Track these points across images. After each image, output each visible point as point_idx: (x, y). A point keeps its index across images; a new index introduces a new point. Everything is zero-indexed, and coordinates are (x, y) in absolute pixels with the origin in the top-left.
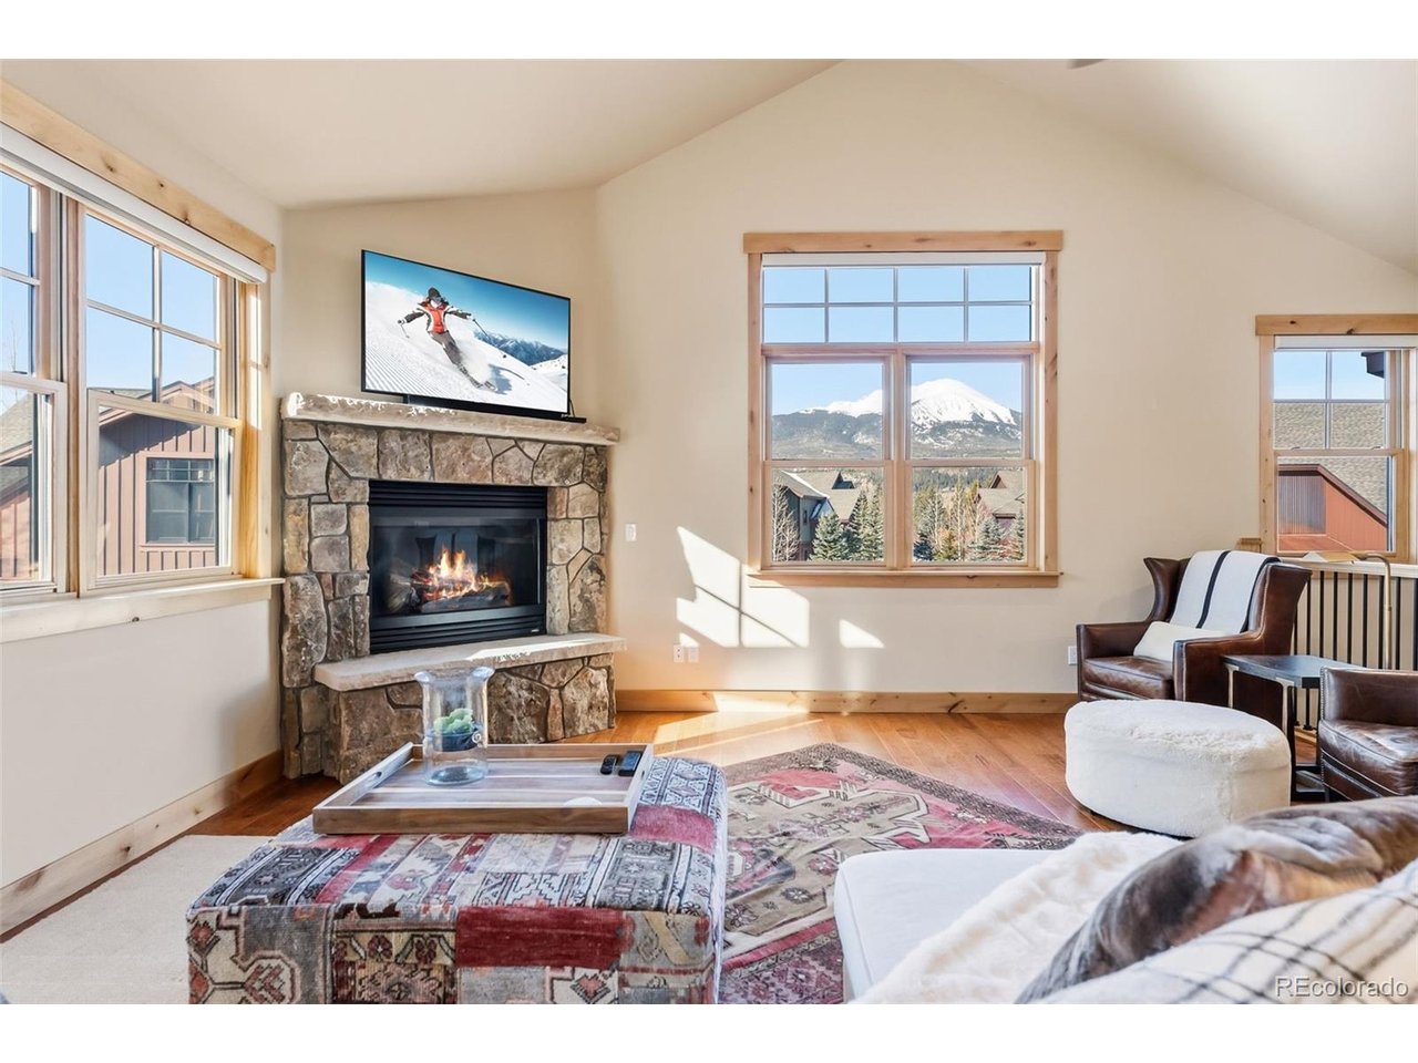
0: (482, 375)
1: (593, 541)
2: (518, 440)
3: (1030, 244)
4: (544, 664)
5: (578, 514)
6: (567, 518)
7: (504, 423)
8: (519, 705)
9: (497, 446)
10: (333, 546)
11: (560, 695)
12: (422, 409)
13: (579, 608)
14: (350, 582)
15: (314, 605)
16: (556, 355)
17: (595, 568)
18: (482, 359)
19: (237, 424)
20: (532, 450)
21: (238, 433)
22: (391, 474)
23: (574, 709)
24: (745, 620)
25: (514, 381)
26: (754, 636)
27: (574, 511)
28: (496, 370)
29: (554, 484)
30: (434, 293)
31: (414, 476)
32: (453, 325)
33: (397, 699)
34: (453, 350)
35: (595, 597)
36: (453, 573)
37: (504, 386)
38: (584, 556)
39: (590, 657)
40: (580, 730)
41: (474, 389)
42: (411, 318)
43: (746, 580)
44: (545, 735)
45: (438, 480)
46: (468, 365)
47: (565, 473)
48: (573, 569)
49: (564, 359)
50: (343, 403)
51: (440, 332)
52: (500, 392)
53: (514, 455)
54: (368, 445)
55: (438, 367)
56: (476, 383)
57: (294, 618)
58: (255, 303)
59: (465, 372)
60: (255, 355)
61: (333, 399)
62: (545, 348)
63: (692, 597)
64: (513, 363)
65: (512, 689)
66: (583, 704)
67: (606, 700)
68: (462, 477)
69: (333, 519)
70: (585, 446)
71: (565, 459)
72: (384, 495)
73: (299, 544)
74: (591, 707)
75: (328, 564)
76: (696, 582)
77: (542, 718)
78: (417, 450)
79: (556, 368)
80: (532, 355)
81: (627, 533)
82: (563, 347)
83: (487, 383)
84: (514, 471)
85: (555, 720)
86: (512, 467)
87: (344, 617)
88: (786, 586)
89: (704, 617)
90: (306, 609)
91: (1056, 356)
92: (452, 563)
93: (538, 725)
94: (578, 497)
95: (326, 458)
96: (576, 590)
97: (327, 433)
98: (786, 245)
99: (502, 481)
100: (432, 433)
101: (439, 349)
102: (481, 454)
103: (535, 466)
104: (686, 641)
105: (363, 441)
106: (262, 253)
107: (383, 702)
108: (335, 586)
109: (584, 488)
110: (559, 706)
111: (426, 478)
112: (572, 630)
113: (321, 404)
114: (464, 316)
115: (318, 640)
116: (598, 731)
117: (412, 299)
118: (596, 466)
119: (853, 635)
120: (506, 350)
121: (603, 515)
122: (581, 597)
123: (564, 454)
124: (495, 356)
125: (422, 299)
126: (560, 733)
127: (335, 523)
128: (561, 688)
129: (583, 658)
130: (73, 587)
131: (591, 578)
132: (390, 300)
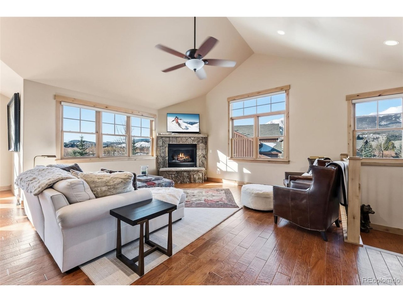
0: (184, 127)
1: (204, 152)
2: (190, 137)
3: (282, 89)
4: (190, 171)
5: (201, 148)
6: (199, 149)
7: (186, 135)
8: (186, 177)
9: (186, 138)
10: (163, 153)
11: (193, 176)
12: (173, 134)
13: (201, 163)
14: (165, 157)
15: (161, 160)
16: (197, 123)
17: (204, 157)
18: (184, 125)
19: (152, 137)
20: (193, 139)
21: (152, 139)
22: (171, 143)
23: (195, 178)
24: (227, 167)
25: (189, 128)
26: (229, 170)
27: (200, 148)
28: (186, 127)
29: (196, 144)
30: (176, 117)
31: (174, 143)
32: (179, 121)
33: (168, 173)
34: (179, 125)
35: (204, 162)
36: (182, 156)
37: (187, 129)
38: (202, 155)
39: (199, 171)
40: (197, 182)
41: (183, 130)
42: (173, 121)
43: (228, 160)
44: (190, 181)
45: (177, 143)
46: (181, 126)
47: (198, 142)
48: (200, 157)
49: (198, 124)
50: (163, 134)
51: (177, 122)
52: (187, 130)
53: (189, 139)
54: (168, 139)
55: (177, 127)
56: (183, 129)
57: (158, 162)
58: (154, 122)
59: (181, 127)
60: (154, 129)
61: (162, 134)
62: (195, 122)
63: (219, 162)
64: (189, 125)
65: (185, 174)
66: (197, 178)
67: (202, 178)
68: (181, 143)
69: (163, 149)
70: (202, 137)
71: (198, 140)
72: (170, 146)
73: (159, 152)
74: (199, 179)
75: (162, 155)
76: (220, 159)
77: (190, 179)
78: (174, 139)
79: (197, 125)
80: (192, 124)
81: (210, 151)
82: (198, 121)
83: (185, 129)
84: (189, 142)
85: (192, 180)
86: (189, 141)
87: (164, 162)
88: (234, 161)
89: (221, 166)
90: (160, 161)
91: (289, 113)
92: (182, 155)
93: (189, 180)
94: (201, 146)
95: (162, 141)
96: (201, 160)
97: (162, 138)
98: (234, 99)
99: (188, 143)
100: (177, 137)
101: (177, 125)
102: (184, 140)
103: (193, 141)
104: (218, 170)
105: (167, 139)
106: (154, 116)
107: (166, 173)
108: (164, 158)
109: (202, 144)
110: (193, 177)
111: (176, 143)
112: (200, 167)
113: (160, 134)
114: (181, 119)
115: (161, 164)
116: (200, 183)
117: (173, 118)
118: (205, 140)
119: (246, 171)
120: (188, 123)
121: (206, 148)
122: (201, 162)
123: (198, 139)
124: (186, 124)
125: (175, 118)
126: (193, 182)
127: (163, 150)
128: (193, 175)
129: (197, 171)
130: (129, 156)
131: (203, 159)
132: (170, 119)
